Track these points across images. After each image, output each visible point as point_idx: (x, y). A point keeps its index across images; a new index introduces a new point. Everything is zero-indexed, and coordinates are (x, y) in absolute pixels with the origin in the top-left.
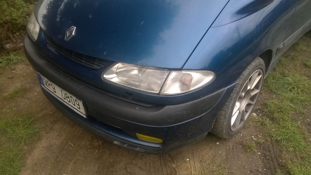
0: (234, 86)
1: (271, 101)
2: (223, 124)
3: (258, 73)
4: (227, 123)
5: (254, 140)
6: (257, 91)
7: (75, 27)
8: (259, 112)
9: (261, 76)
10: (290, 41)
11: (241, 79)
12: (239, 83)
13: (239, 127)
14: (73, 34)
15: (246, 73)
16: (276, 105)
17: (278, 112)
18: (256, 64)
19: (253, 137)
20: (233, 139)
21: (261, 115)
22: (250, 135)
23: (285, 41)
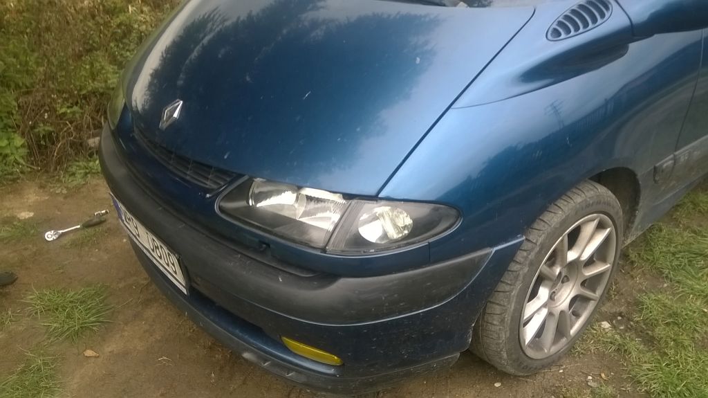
0: (517, 247)
1: (653, 297)
2: (499, 338)
3: (596, 222)
4: (508, 335)
5: (591, 387)
6: (599, 268)
7: (181, 102)
8: (619, 322)
9: (608, 230)
10: (697, 153)
11: (541, 232)
12: (537, 241)
13: (554, 349)
14: (176, 115)
15: (553, 218)
16: (665, 306)
17: (668, 324)
18: (585, 200)
19: (590, 378)
20: (539, 377)
21: (622, 328)
22: (583, 373)
23: (677, 153)
